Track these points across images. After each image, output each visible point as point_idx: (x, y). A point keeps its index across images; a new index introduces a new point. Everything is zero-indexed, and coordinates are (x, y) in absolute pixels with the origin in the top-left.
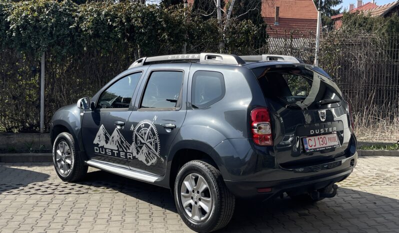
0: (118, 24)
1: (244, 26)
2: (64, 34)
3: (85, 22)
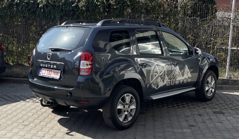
0: (101, 3)
1: (182, 3)
2: (69, 10)
3: (81, 2)
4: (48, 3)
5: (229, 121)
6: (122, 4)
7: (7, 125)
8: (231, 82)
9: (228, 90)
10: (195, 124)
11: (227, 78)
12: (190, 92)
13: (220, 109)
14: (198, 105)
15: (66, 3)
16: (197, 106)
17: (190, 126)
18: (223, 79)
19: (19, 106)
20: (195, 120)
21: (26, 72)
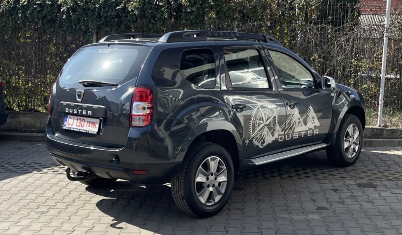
0: (165, 4)
1: (301, 2)
2: (111, 15)
3: (132, 2)
4: (76, 4)
5: (384, 199)
6: (201, 4)
7: (11, 213)
8: (387, 134)
9: (382, 146)
10: (328, 206)
11: (380, 126)
12: (318, 152)
13: (369, 180)
14: (332, 173)
15: (107, 4)
16: (330, 175)
17: (318, 208)
18: (373, 129)
19: (30, 180)
20: (328, 199)
21: (41, 123)
